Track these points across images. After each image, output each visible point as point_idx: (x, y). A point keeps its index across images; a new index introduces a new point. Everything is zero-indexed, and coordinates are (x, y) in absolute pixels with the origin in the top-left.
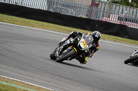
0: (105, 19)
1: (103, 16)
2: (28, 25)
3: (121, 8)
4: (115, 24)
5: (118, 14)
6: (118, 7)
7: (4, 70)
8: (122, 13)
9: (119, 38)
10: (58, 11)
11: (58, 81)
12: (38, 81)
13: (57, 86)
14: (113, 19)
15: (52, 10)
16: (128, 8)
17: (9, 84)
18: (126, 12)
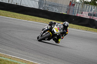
0: (79, 15)
1: (78, 13)
2: (25, 19)
3: (90, 7)
4: (86, 18)
5: (88, 11)
6: (88, 7)
7: (8, 51)
8: (91, 11)
9: (89, 28)
10: (46, 9)
11: (46, 59)
12: (32, 58)
13: (46, 62)
14: (85, 15)
15: (42, 9)
16: (95, 7)
17: (12, 60)
18: (94, 10)
